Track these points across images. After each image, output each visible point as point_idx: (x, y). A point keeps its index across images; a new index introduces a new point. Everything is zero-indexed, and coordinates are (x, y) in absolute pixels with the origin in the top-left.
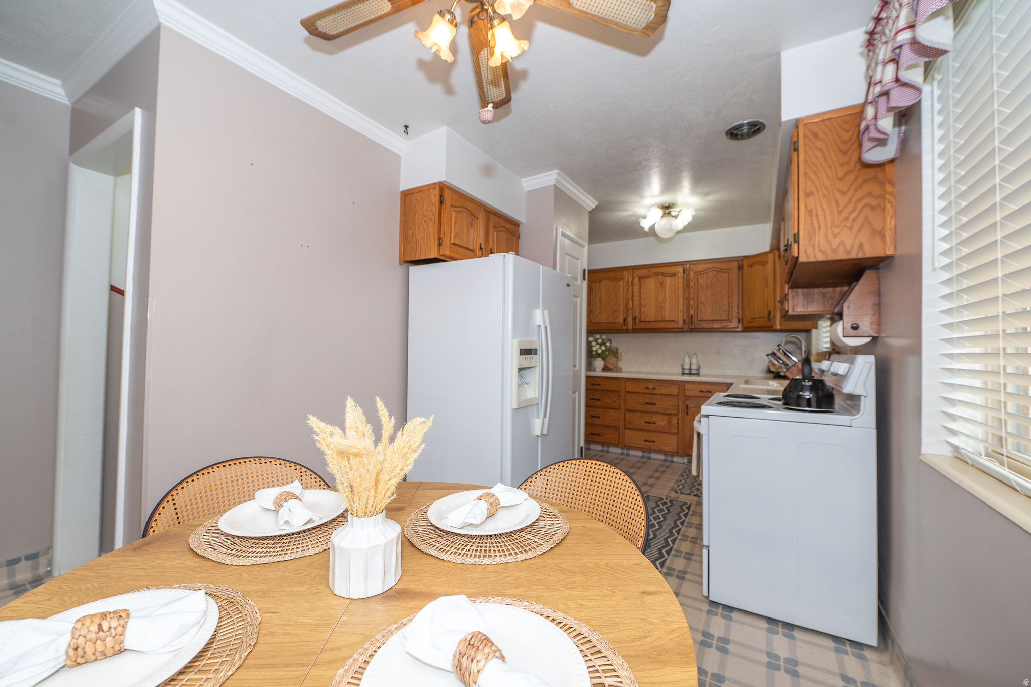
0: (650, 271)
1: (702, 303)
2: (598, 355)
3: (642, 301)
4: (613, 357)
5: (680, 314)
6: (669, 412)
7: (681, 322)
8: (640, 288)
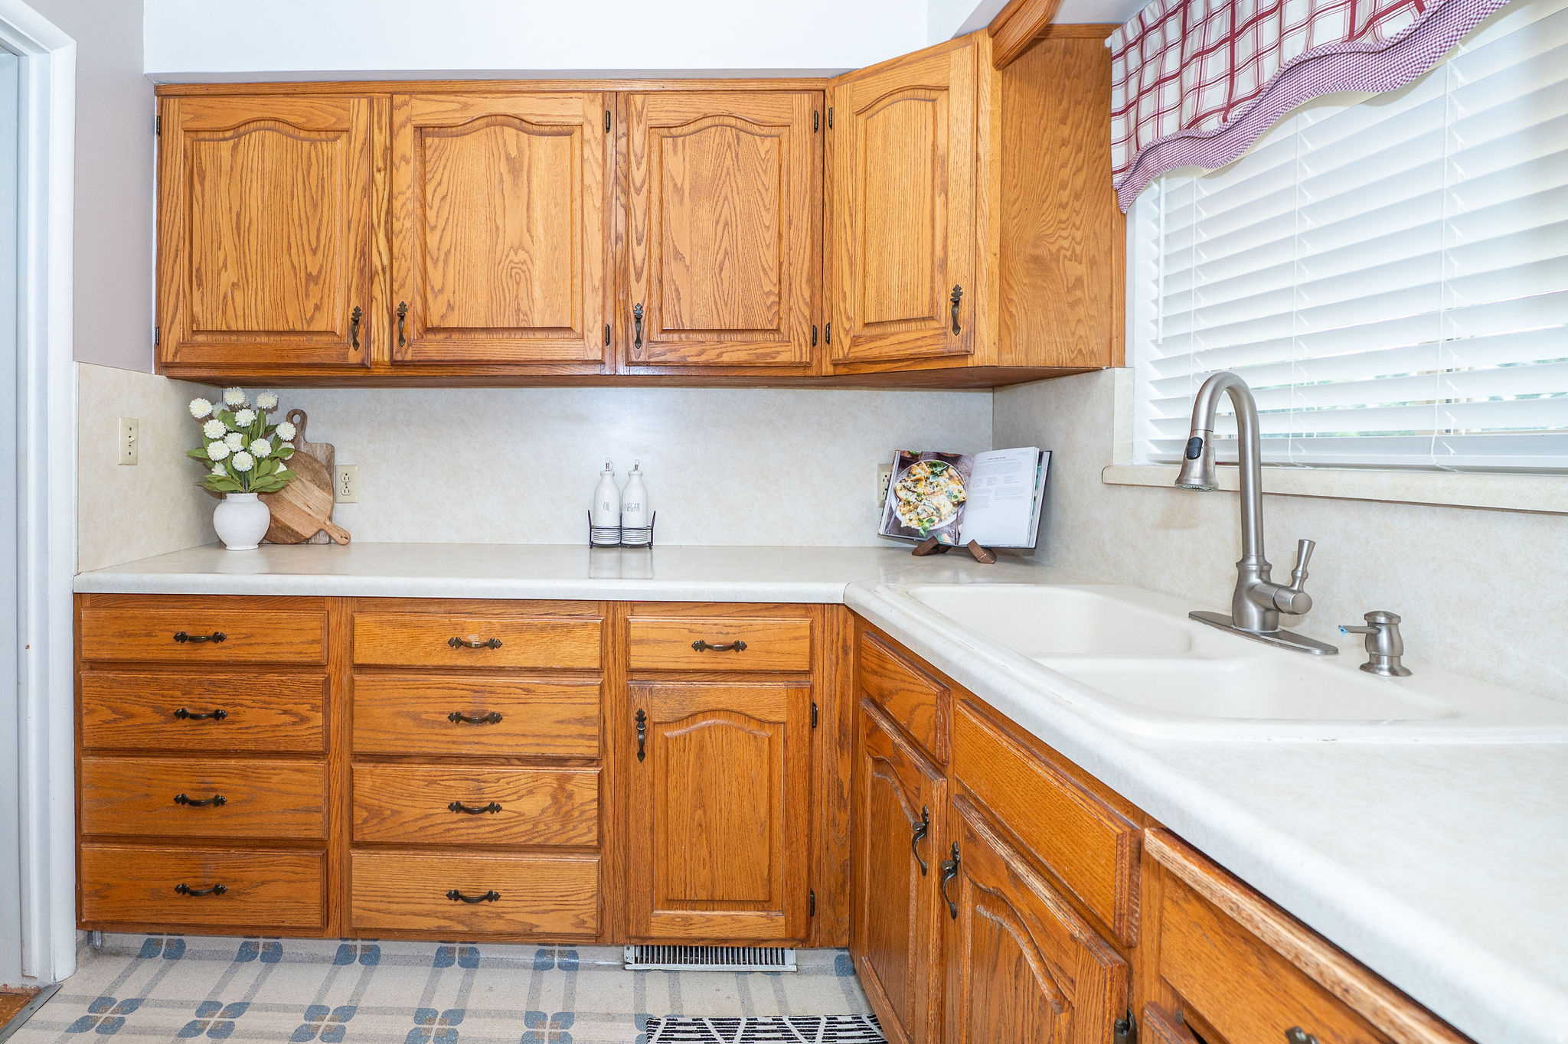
0: (465, 106)
1: (678, 256)
2: (242, 481)
3: (432, 240)
4: (314, 487)
5: (593, 302)
6: (561, 752)
7: (596, 336)
8: (423, 181)
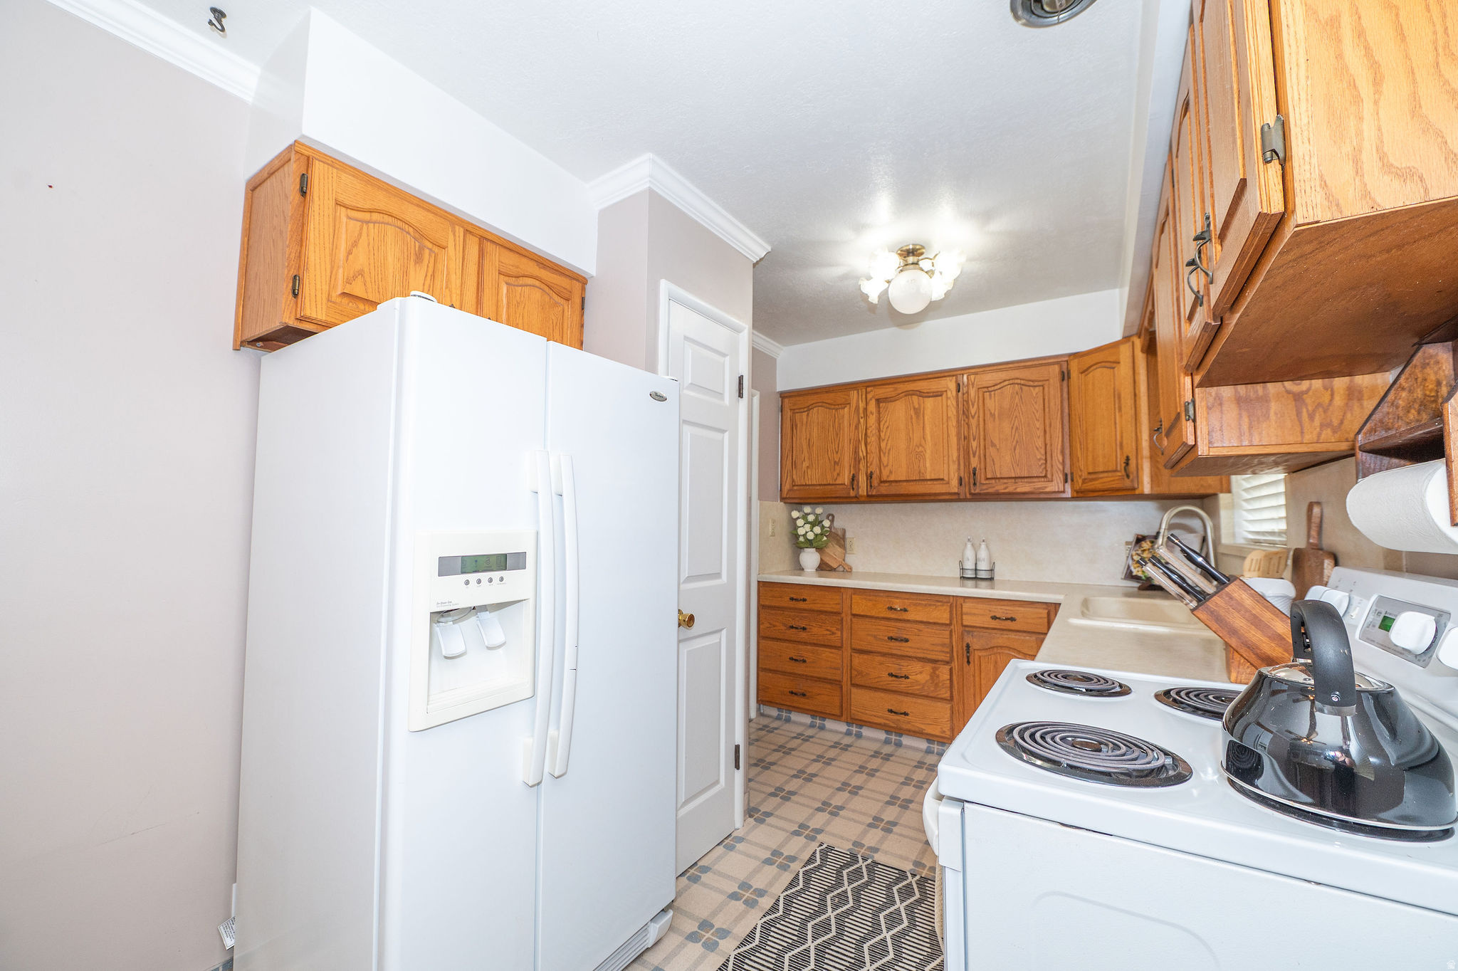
0: (896, 389)
1: (993, 445)
2: (810, 544)
3: (883, 445)
4: (836, 547)
5: (954, 467)
6: (934, 657)
7: (955, 482)
8: (879, 421)
